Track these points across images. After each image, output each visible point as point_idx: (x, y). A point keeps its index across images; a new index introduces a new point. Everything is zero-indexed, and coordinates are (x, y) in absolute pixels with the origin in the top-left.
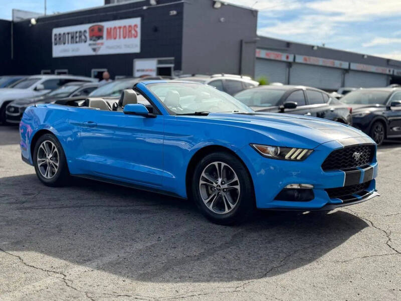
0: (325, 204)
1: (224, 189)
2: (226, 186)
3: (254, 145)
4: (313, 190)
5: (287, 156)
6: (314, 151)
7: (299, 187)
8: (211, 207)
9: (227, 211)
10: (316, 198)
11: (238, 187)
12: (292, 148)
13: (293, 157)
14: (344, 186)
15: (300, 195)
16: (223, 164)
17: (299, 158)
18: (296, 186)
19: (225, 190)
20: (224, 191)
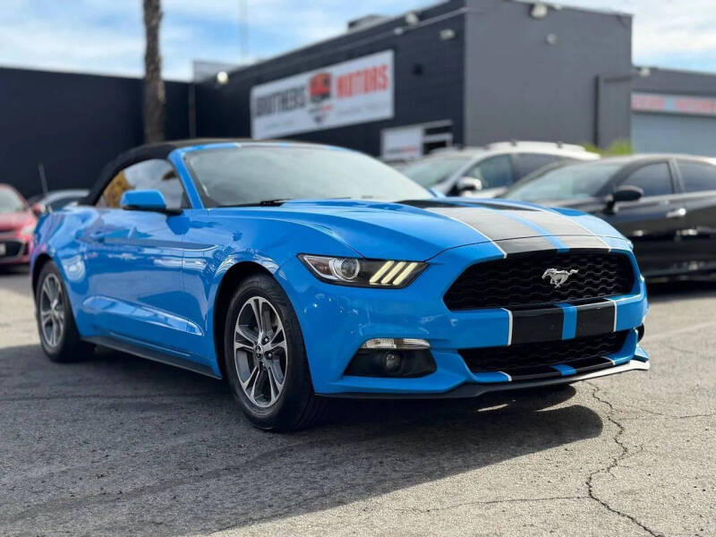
0: (458, 382)
1: (267, 353)
2: (269, 346)
3: (306, 258)
4: (432, 352)
5: (373, 280)
6: (429, 264)
7: (395, 347)
8: (252, 397)
9: (274, 399)
10: (440, 370)
11: (284, 344)
12: (383, 261)
13: (385, 281)
14: (509, 343)
15: (403, 363)
16: (262, 300)
17: (396, 282)
18: (387, 344)
19: (270, 355)
20: (268, 358)
